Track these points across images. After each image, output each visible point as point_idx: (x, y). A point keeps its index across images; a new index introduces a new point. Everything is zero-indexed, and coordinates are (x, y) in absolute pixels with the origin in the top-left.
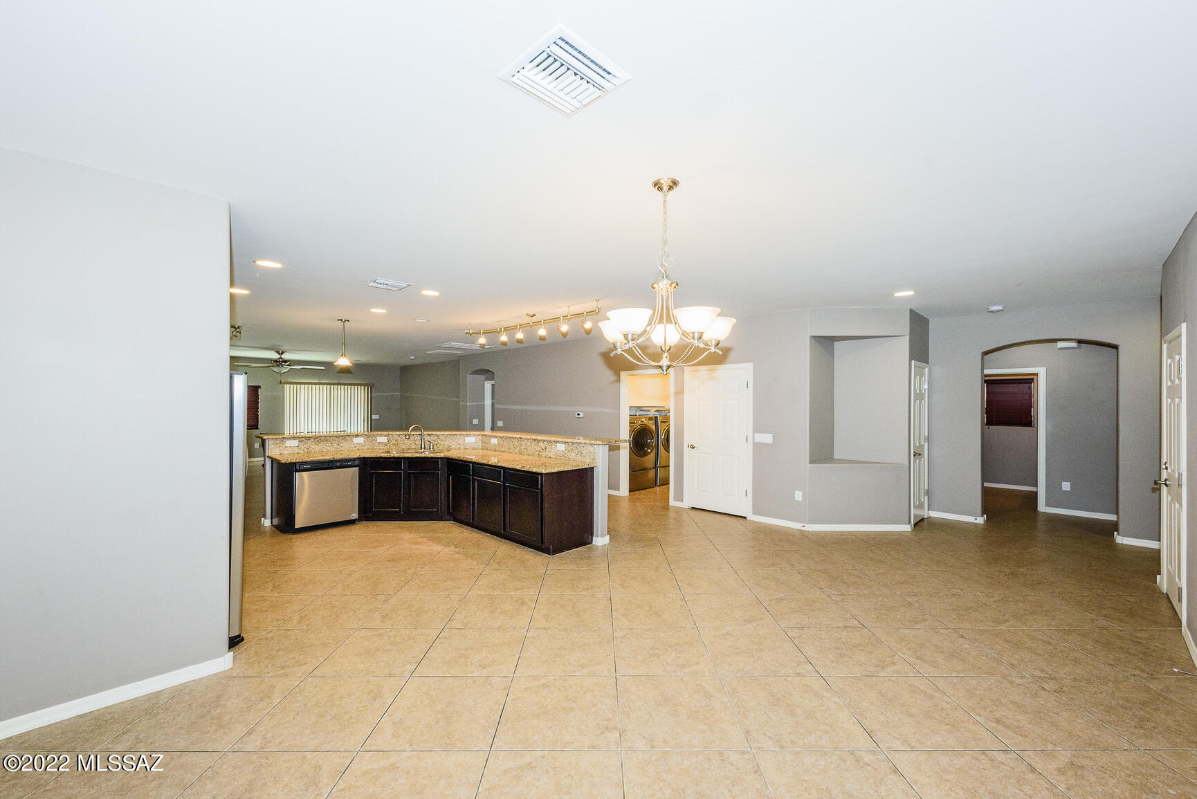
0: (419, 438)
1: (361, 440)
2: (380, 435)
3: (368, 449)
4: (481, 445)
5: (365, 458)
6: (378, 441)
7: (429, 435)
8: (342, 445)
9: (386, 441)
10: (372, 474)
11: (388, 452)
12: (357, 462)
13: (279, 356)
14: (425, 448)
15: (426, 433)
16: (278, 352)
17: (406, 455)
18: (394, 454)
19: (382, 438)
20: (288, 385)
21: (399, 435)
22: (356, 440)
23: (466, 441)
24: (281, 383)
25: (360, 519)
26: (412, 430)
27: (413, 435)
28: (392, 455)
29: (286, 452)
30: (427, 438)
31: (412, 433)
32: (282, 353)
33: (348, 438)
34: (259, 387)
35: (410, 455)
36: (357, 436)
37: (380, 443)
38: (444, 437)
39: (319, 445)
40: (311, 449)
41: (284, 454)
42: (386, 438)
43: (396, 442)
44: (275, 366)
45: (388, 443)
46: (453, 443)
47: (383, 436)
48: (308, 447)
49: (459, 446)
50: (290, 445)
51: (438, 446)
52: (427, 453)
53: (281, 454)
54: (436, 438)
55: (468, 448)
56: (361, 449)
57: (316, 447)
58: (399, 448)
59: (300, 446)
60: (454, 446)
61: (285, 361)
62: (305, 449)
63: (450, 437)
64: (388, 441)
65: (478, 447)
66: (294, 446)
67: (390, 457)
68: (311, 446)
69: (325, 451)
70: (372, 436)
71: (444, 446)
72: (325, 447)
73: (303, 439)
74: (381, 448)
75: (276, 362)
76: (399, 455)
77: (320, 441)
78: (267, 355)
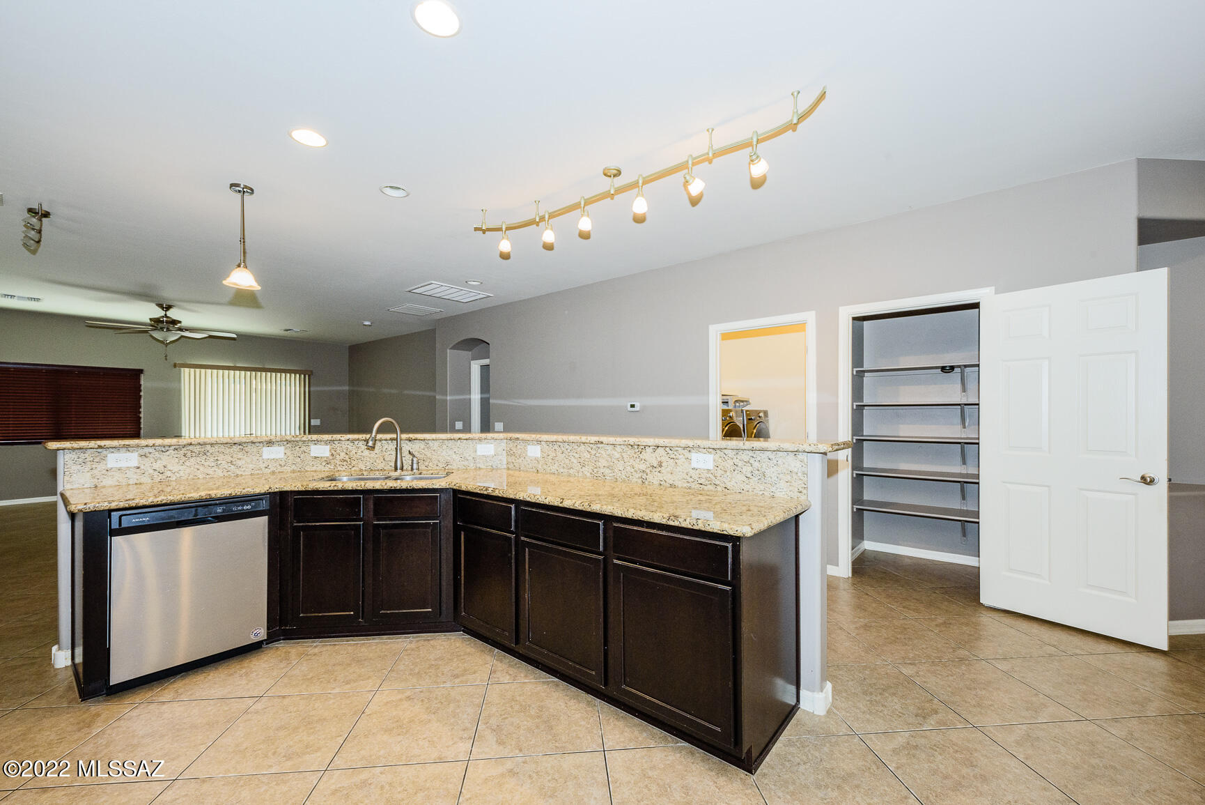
0: (392, 446)
1: (277, 452)
2: (317, 442)
3: (293, 472)
4: (505, 462)
5: (283, 494)
6: (313, 454)
7: (410, 440)
8: (238, 463)
9: (328, 454)
10: (297, 529)
11: (332, 479)
12: (264, 505)
13: (163, 313)
14: (402, 469)
15: (404, 436)
16: (161, 306)
17: (370, 485)
18: (346, 482)
19: (320, 448)
20: (187, 370)
21: (353, 441)
22: (270, 453)
23: (479, 453)
24: (175, 366)
25: (272, 637)
26: (379, 431)
27: (380, 440)
28: (340, 486)
29: (108, 482)
30: (406, 447)
31: (379, 436)
32: (169, 308)
33: (249, 448)
34: (141, 371)
35: (378, 485)
36: (270, 443)
37: (316, 458)
38: (437, 443)
39: (187, 463)
40: (169, 474)
41: (104, 487)
42: (328, 447)
43: (347, 457)
44: (156, 329)
45: (331, 458)
46: (454, 456)
47: (323, 443)
48: (162, 469)
49: (466, 463)
50: (119, 465)
51: (427, 464)
52: (408, 478)
53: (96, 487)
54: (423, 446)
55: (482, 466)
56: (279, 472)
57: (181, 468)
58: (353, 469)
59: (142, 467)
60: (456, 463)
61: (174, 322)
62: (156, 473)
63: (449, 445)
64: (332, 455)
65: (499, 466)
66: (128, 468)
67: (336, 488)
68: (169, 467)
69: (201, 476)
70: (300, 443)
71: (439, 464)
72: (202, 468)
73: (151, 450)
74: (318, 469)
75: (156, 323)
76: (355, 484)
77: (189, 454)
78: (144, 312)
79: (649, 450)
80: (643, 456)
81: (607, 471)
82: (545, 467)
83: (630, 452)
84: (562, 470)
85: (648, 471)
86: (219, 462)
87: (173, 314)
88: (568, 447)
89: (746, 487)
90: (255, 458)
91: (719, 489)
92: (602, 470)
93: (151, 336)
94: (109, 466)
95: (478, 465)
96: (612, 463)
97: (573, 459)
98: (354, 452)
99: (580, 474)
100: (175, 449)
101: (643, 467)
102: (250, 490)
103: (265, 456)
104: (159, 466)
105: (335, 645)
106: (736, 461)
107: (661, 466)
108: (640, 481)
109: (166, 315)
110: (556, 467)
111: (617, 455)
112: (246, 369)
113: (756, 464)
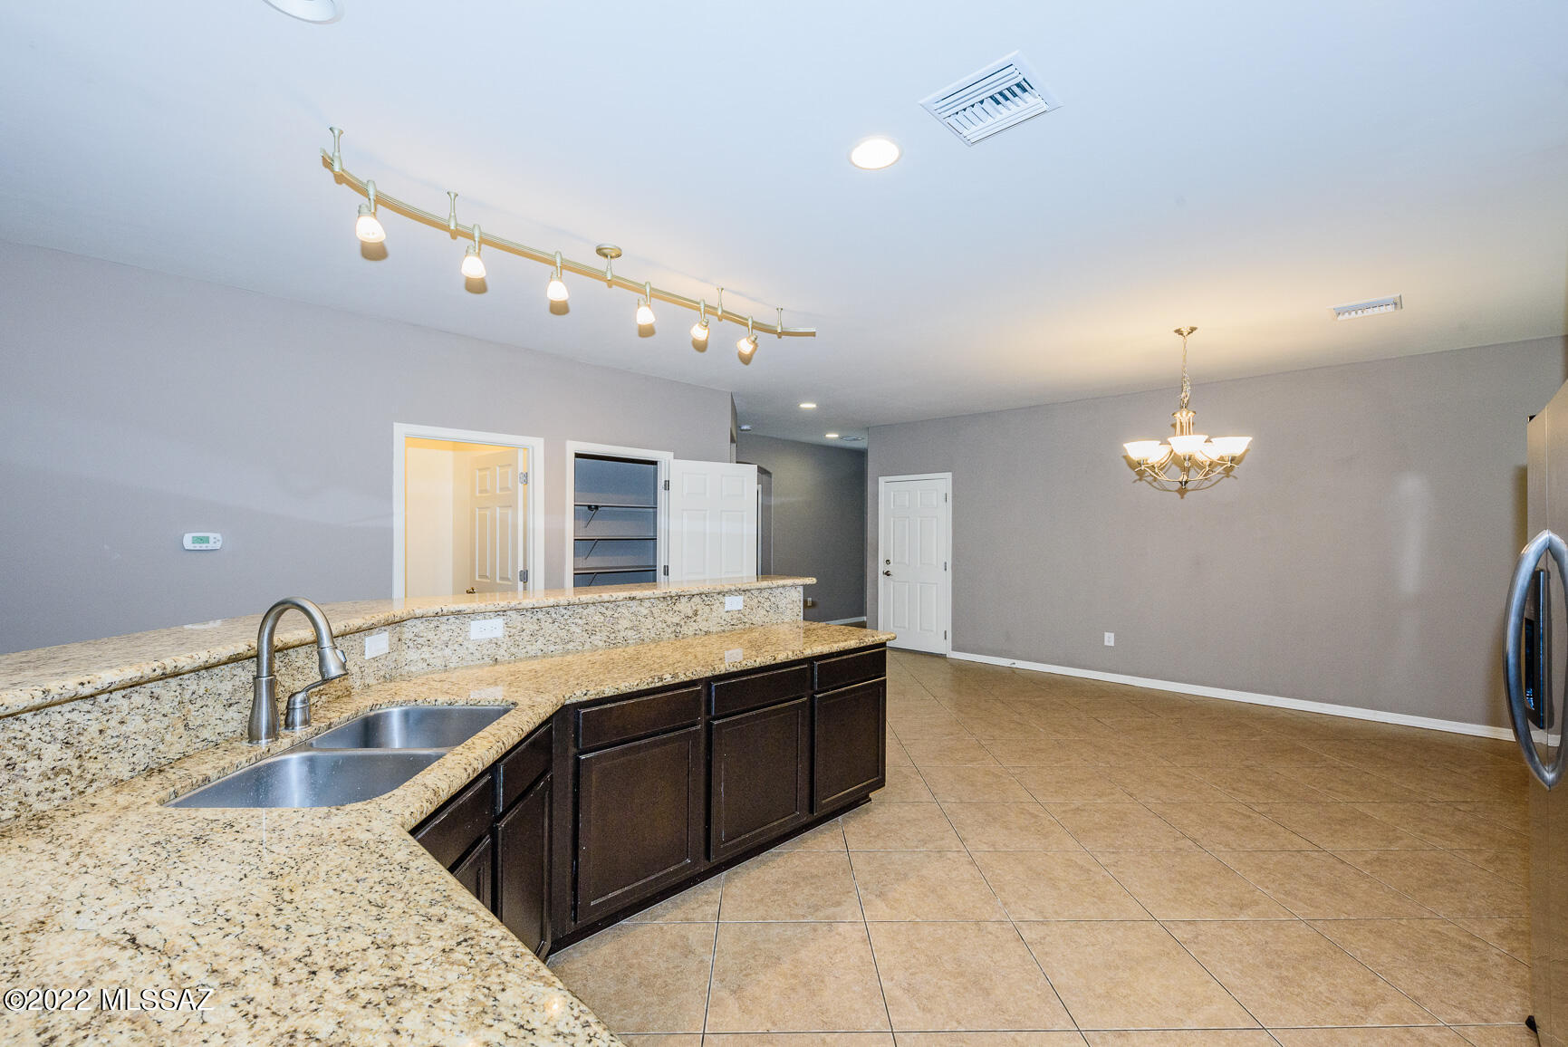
79: (684, 600)
80: (679, 607)
81: (630, 633)
82: (513, 650)
83: (662, 605)
84: (552, 648)
85: (682, 623)
88: (564, 611)
89: (767, 620)
91: (747, 625)
92: (624, 634)
95: (367, 682)
96: (638, 623)
97: (574, 628)
98: (95, 727)
99: (587, 646)
101: (676, 620)
106: (760, 599)
107: (696, 615)
108: (673, 636)
110: (539, 645)
111: (645, 612)
113: (773, 599)
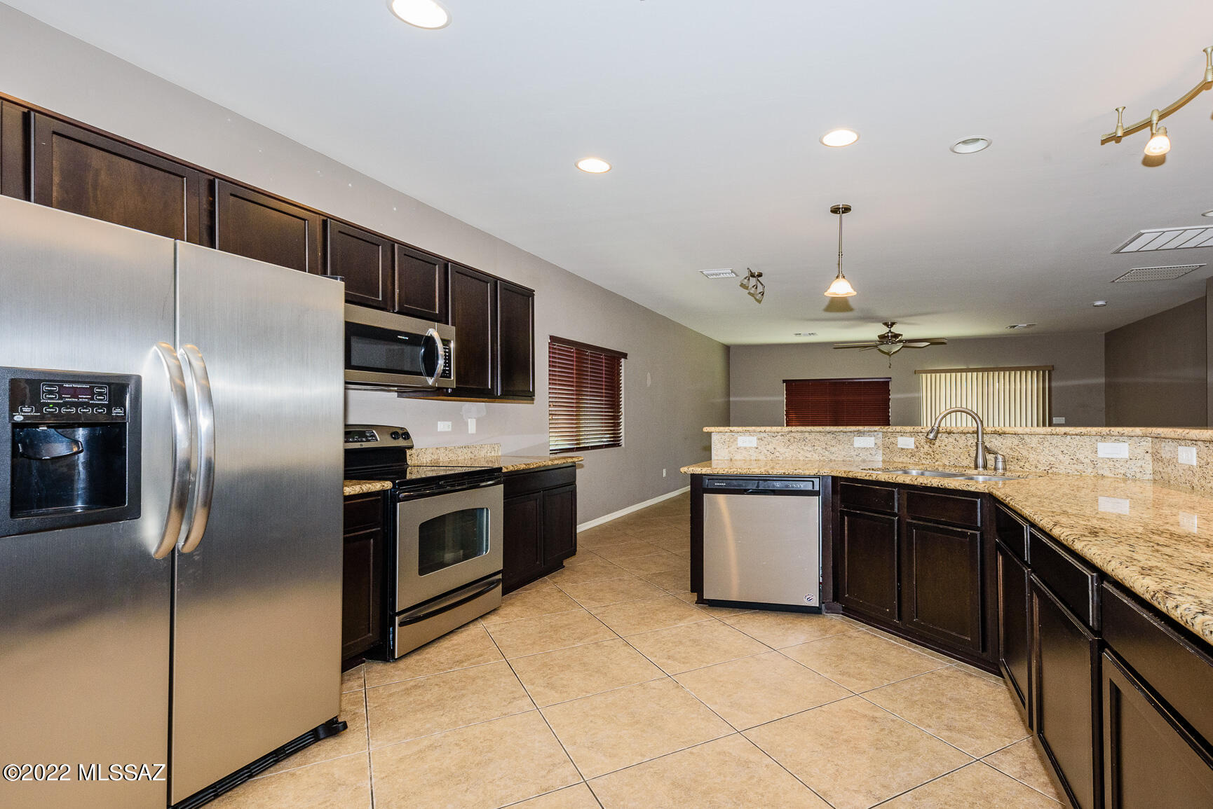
1: (868, 442)
2: (903, 434)
8: (833, 449)
9: (912, 446)
10: (842, 513)
13: (888, 330)
14: (985, 468)
16: (886, 324)
19: (906, 440)
20: (924, 375)
22: (858, 441)
23: (1101, 454)
24: (914, 373)
29: (738, 457)
32: (893, 324)
33: (841, 437)
36: (860, 433)
37: (902, 449)
38: (1035, 440)
39: (791, 447)
40: (777, 454)
41: (736, 460)
42: (912, 440)
43: (931, 450)
44: (882, 343)
45: (916, 450)
46: (1061, 457)
47: (908, 435)
48: (773, 450)
49: (1080, 467)
50: (745, 445)
51: (1022, 464)
52: (981, 478)
53: (731, 460)
54: (1016, 442)
55: (1107, 473)
56: (870, 461)
57: (786, 450)
58: (936, 463)
59: (759, 448)
60: (1064, 465)
61: (896, 336)
62: (769, 453)
63: (1054, 442)
64: (917, 447)
65: (1138, 475)
66: (750, 448)
67: (871, 479)
68: (778, 449)
69: (801, 458)
70: (889, 434)
71: (1039, 466)
72: (802, 452)
73: (765, 435)
74: (904, 461)
75: (883, 338)
76: (887, 476)
77: (792, 440)
78: (871, 332)
82: (1203, 482)
86: (816, 448)
87: (895, 329)
90: (847, 447)
93: (879, 350)
94: (739, 445)
95: (1101, 472)
100: (782, 435)
102: (801, 471)
103: (856, 445)
104: (770, 447)
105: (876, 636)
109: (890, 331)
112: (977, 370)
